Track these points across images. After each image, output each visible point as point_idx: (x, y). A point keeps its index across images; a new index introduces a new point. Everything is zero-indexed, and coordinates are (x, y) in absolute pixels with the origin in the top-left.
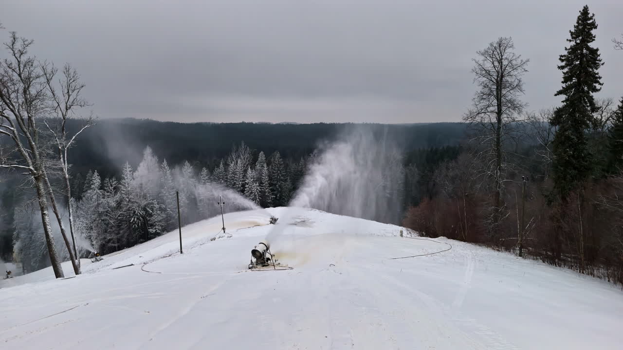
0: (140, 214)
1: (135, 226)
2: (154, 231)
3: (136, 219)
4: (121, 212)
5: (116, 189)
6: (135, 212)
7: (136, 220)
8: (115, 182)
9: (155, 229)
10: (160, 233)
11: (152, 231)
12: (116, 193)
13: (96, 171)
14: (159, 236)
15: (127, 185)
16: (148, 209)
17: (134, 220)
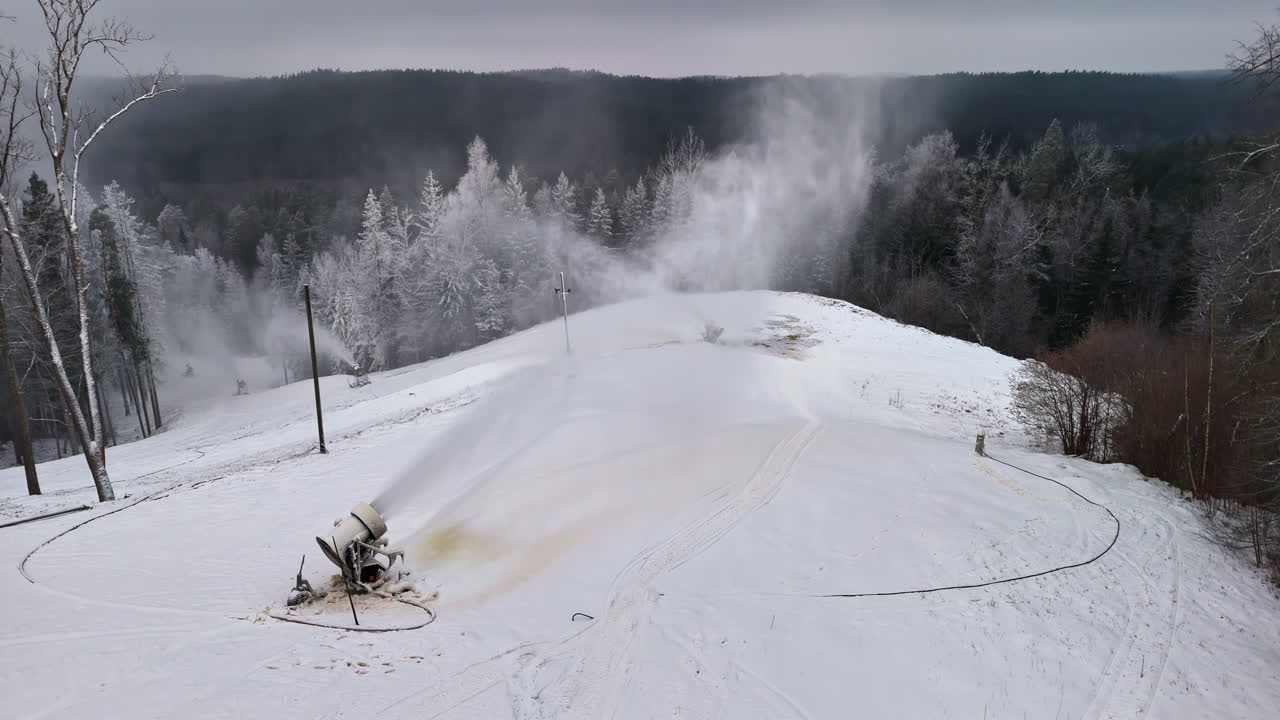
0: (457, 289)
1: (447, 314)
2: (487, 326)
3: (449, 298)
4: (424, 282)
5: (413, 232)
6: (447, 284)
7: (448, 301)
8: (411, 216)
9: (490, 322)
10: (500, 332)
11: (484, 328)
12: (411, 241)
13: (371, 191)
14: (500, 337)
15: (431, 225)
16: (476, 280)
17: (445, 302)
